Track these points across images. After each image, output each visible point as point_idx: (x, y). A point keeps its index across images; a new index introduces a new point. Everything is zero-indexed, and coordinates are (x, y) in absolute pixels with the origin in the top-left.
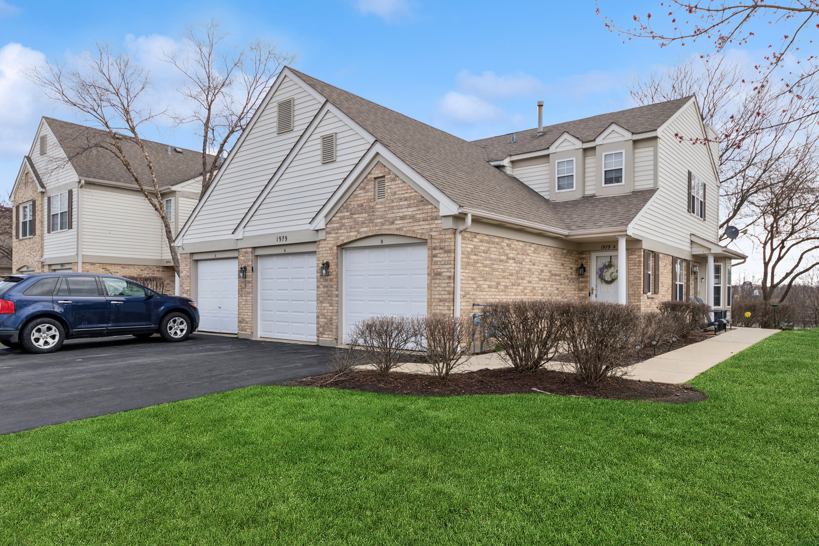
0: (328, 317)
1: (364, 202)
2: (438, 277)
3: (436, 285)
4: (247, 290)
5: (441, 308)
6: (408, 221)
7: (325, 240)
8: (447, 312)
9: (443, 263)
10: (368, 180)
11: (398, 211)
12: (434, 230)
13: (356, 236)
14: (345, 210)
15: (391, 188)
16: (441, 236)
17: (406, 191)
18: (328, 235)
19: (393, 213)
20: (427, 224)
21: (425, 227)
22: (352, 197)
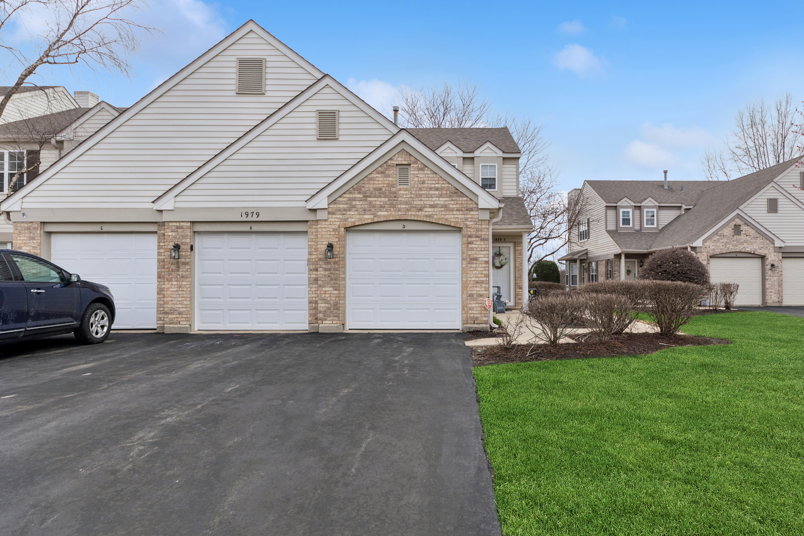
0: (332, 302)
1: (383, 187)
2: (475, 262)
3: (472, 269)
4: (180, 273)
5: (478, 289)
6: (440, 209)
7: (326, 220)
8: (485, 293)
9: (479, 249)
10: (389, 165)
11: (427, 199)
12: (470, 220)
13: (373, 219)
14: (356, 192)
15: (418, 177)
16: (478, 226)
17: (437, 182)
18: (330, 216)
19: (421, 200)
20: (462, 214)
21: (460, 216)
22: (366, 179)
